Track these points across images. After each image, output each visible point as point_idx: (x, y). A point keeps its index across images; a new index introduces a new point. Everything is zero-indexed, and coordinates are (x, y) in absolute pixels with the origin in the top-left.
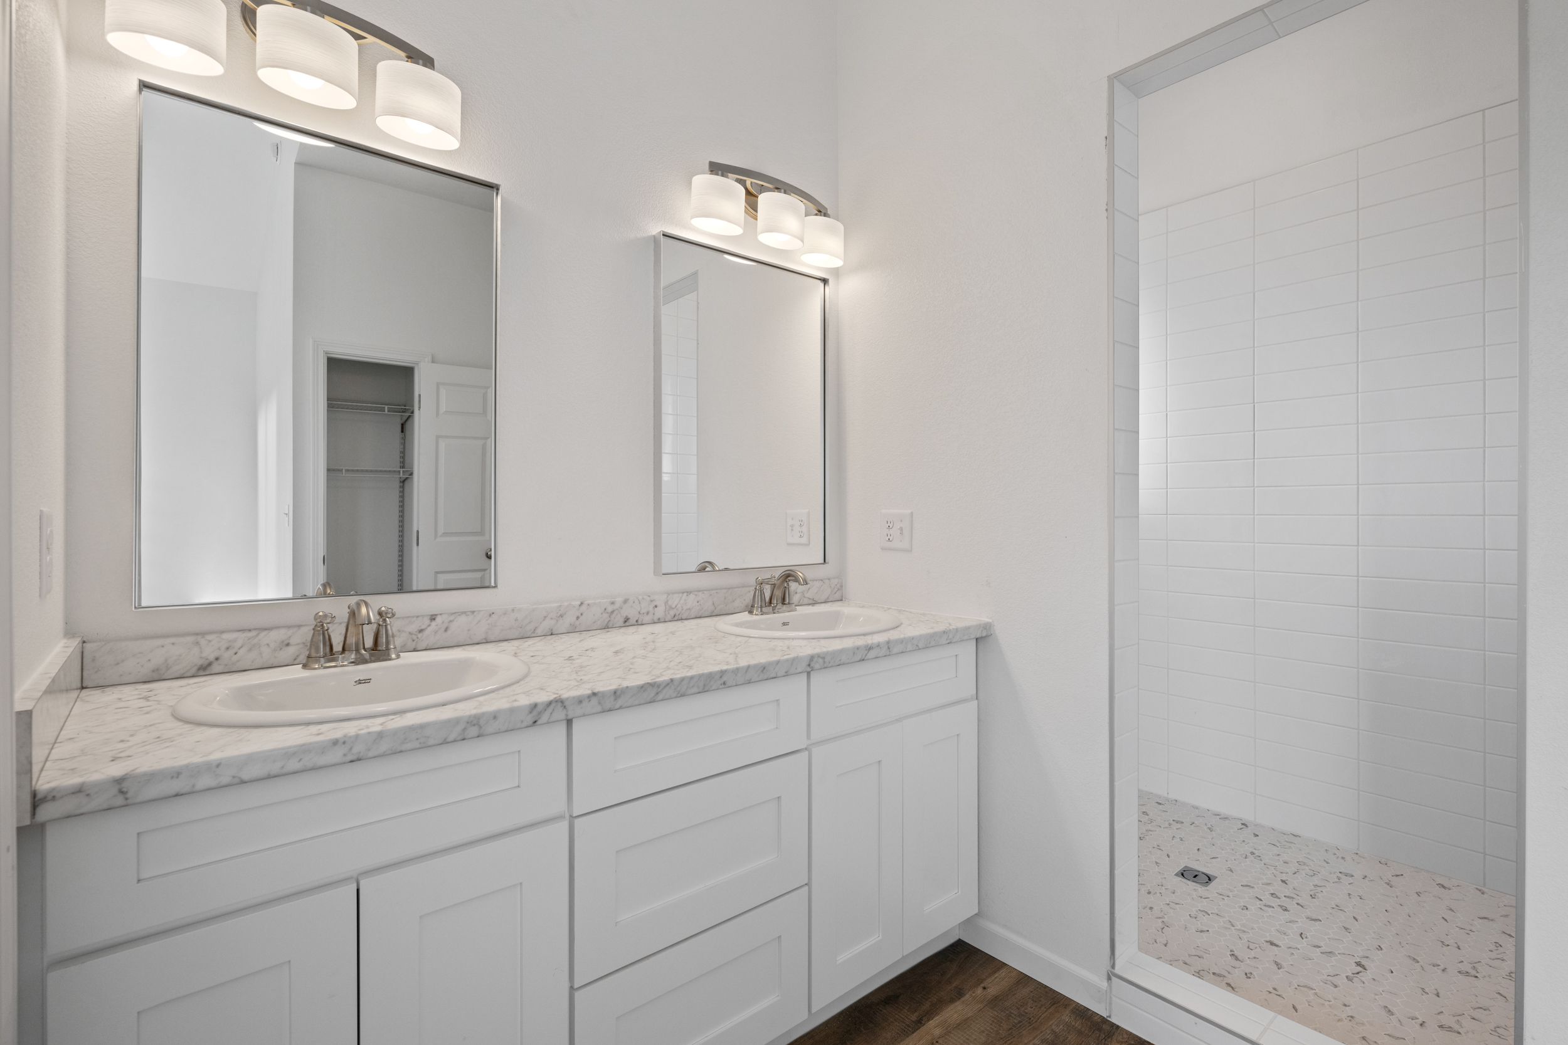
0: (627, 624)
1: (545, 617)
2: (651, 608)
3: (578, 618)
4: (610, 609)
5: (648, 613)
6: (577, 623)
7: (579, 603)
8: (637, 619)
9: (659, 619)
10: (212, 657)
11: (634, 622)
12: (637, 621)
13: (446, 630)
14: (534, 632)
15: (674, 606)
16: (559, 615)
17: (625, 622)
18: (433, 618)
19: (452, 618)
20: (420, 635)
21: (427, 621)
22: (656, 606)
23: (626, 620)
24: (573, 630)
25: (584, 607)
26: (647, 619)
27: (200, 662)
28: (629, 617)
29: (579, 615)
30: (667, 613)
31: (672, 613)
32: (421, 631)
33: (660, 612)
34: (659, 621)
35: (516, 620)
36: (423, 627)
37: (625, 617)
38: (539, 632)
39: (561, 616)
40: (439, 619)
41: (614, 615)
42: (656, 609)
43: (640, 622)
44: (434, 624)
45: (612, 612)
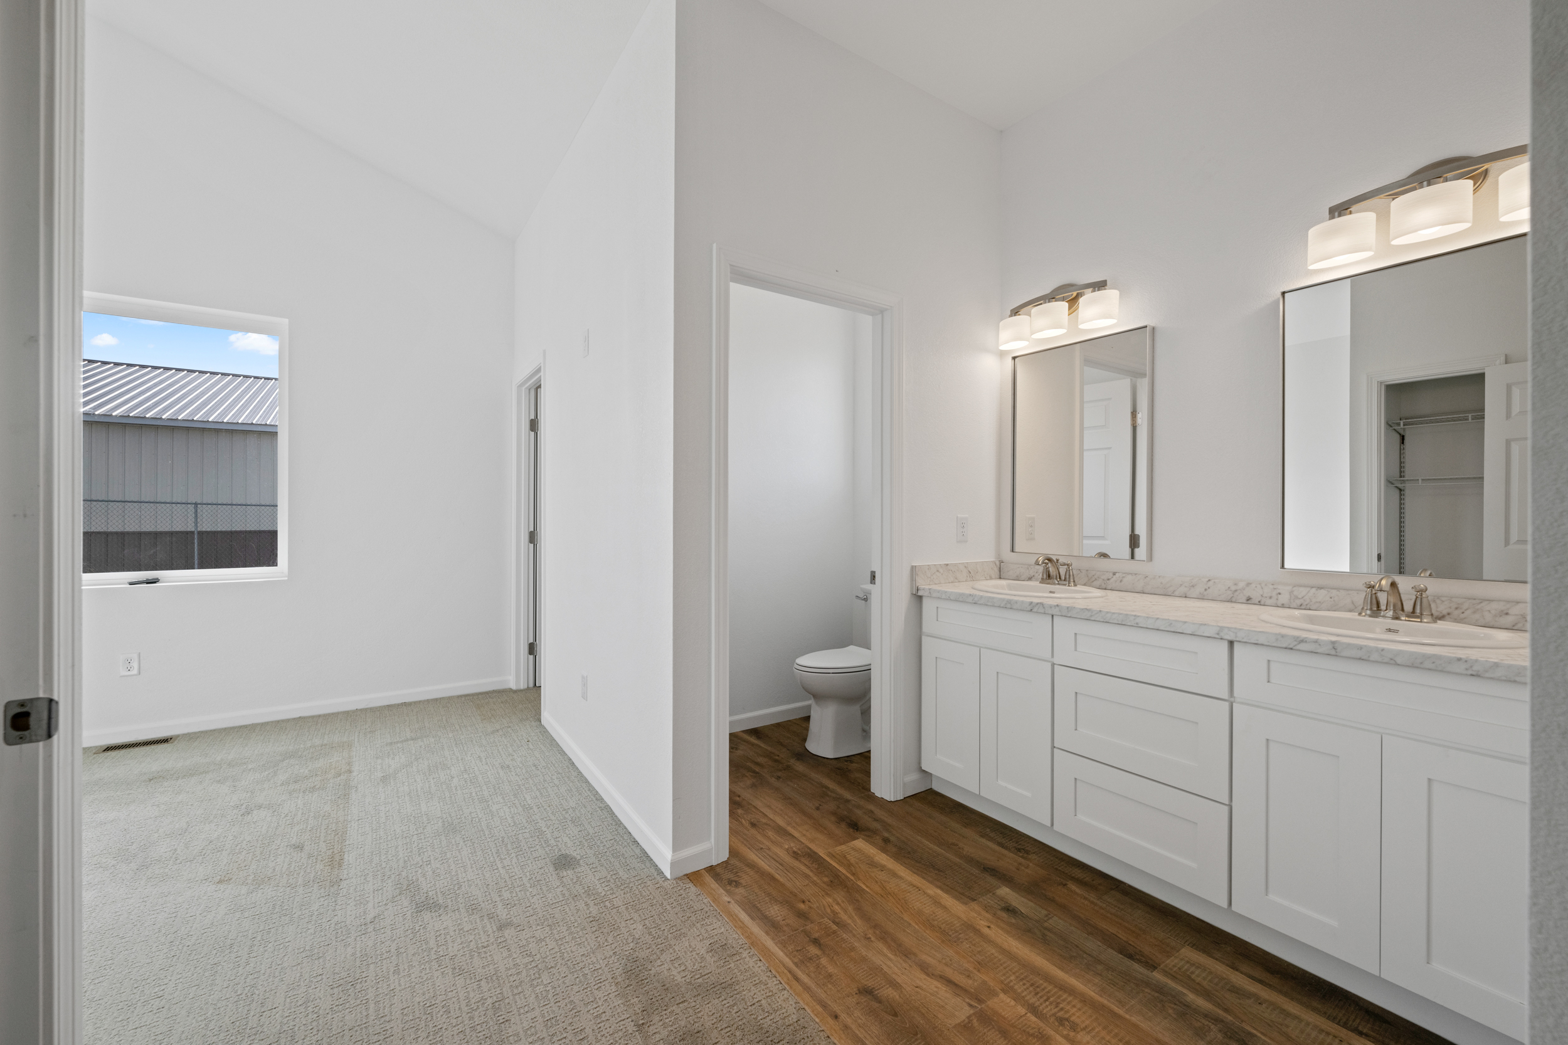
0: (1249, 602)
1: (1181, 585)
2: (1274, 594)
3: (1206, 590)
4: (1233, 588)
5: (1271, 597)
6: (1205, 593)
7: (1207, 580)
8: (1259, 600)
9: (1283, 604)
10: (1032, 575)
11: (1257, 602)
12: (1259, 602)
13: (1121, 581)
14: (1173, 593)
15: (1300, 596)
16: (1191, 585)
17: (1248, 600)
18: (1114, 574)
19: (1124, 575)
20: (1108, 582)
21: (1111, 575)
22: (1280, 594)
23: (1249, 599)
24: (1201, 598)
25: (1211, 583)
26: (1269, 602)
27: (1029, 576)
28: (1251, 597)
29: (1207, 588)
30: (1292, 601)
31: (1299, 602)
32: (1108, 579)
33: (1284, 599)
34: (1283, 606)
35: (1161, 583)
36: (1110, 578)
37: (1247, 596)
38: (1177, 593)
39: (1193, 586)
40: (1117, 574)
41: (1237, 593)
42: (1279, 596)
43: (1262, 603)
44: (1114, 577)
45: (1236, 591)
